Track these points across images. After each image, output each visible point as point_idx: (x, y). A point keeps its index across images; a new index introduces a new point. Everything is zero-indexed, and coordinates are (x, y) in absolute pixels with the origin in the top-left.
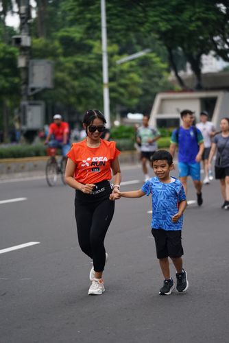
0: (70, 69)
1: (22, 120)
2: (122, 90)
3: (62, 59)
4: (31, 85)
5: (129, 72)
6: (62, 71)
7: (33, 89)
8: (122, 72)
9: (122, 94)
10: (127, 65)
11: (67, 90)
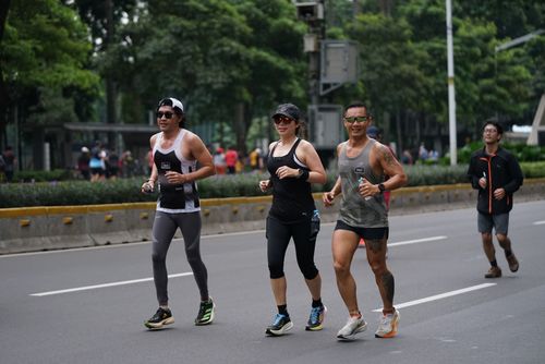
0: (422, 59)
1: (309, 133)
2: (502, 90)
3: (410, 44)
4: (324, 80)
5: (513, 64)
6: (410, 62)
7: (326, 86)
8: (502, 63)
9: (502, 97)
10: (512, 52)
11: (417, 90)
